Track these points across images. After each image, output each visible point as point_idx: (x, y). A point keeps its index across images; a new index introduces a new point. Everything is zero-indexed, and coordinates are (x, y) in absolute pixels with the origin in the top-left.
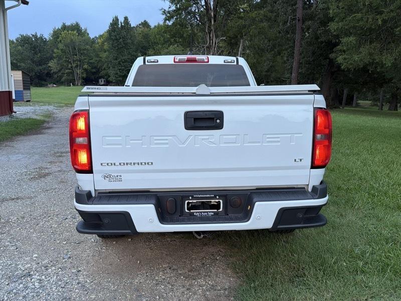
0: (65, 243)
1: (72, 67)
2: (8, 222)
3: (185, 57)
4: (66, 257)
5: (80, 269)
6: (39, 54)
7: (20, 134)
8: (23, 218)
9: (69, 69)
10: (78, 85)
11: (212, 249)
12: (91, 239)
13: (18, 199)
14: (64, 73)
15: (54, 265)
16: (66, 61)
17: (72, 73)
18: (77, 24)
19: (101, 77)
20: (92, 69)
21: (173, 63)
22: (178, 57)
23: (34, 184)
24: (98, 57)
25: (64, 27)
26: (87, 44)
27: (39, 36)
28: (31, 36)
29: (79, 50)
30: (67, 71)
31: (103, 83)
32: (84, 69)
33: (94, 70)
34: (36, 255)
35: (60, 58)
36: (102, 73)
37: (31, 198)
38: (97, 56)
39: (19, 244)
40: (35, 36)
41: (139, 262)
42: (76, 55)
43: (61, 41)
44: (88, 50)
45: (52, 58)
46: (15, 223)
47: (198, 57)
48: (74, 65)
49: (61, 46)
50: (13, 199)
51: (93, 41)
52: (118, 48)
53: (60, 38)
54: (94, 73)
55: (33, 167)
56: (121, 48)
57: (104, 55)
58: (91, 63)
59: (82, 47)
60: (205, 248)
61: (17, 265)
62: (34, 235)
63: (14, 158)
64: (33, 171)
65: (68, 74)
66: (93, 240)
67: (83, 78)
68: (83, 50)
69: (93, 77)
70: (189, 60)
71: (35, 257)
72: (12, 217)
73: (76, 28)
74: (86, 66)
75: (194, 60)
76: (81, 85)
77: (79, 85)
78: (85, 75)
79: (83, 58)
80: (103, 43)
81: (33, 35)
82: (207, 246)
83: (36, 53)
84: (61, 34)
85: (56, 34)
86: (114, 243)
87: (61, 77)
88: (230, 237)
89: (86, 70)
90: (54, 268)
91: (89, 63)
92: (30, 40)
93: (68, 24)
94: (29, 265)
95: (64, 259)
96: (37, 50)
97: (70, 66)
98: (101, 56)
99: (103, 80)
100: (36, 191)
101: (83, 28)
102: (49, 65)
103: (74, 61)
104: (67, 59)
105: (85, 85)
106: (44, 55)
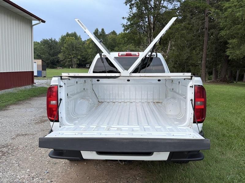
0: (47, 163)
1: (71, 58)
2: (17, 149)
3: (125, 53)
4: (46, 172)
5: (52, 180)
6: (53, 50)
7: (35, 96)
8: (26, 147)
9: (70, 59)
10: (74, 68)
11: (134, 172)
12: (62, 161)
13: (26, 135)
14: (67, 61)
15: (38, 177)
16: (68, 54)
17: (71, 61)
18: (75, 33)
19: (87, 63)
20: (83, 58)
21: (118, 56)
22: (121, 53)
23: (37, 126)
25: (68, 35)
26: (80, 44)
27: (53, 40)
28: (49, 40)
29: (76, 48)
30: (68, 60)
31: (89, 67)
33: (84, 59)
34: (29, 170)
35: (64, 52)
36: (88, 61)
37: (33, 135)
38: (86, 51)
39: (20, 162)
40: (51, 40)
41: (88, 178)
42: (74, 51)
43: (65, 43)
44: (80, 48)
45: (60, 52)
46: (21, 149)
47: (132, 53)
48: (72, 56)
49: (65, 45)
50: (23, 135)
51: (84, 43)
53: (65, 41)
54: (84, 61)
55: (39, 116)
57: (90, 51)
58: (82, 55)
59: (77, 46)
60: (131, 171)
61: (16, 175)
62: (30, 157)
63: (29, 110)
64: (38, 118)
65: (69, 61)
66: (63, 162)
67: (77, 64)
68: (78, 48)
69: (83, 63)
70: (127, 55)
71: (28, 171)
72: (20, 146)
73: (74, 35)
74: (79, 57)
75: (131, 55)
77: (75, 67)
78: (78, 62)
79: (77, 52)
80: (89, 44)
81: (50, 39)
82: (132, 170)
83: (51, 49)
84: (66, 39)
85: (63, 39)
86: (76, 165)
87: (65, 63)
88: (147, 165)
89: (79, 59)
90: (37, 179)
91: (81, 55)
92: (48, 42)
93: (70, 33)
94: (24, 176)
95: (44, 173)
96: (52, 47)
97: (70, 57)
98: (88, 51)
99: (89, 65)
100: (37, 131)
101: (78, 35)
102: (59, 56)
103: (72, 54)
104: (69, 53)
105: (78, 68)
106: (56, 50)
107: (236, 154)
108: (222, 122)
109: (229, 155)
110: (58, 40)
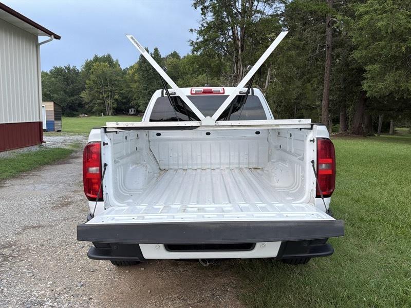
0: (79, 271)
1: (103, 98)
2: (28, 249)
3: (201, 89)
4: (79, 285)
5: (91, 297)
6: (72, 85)
7: (47, 164)
8: (42, 245)
9: (101, 100)
10: (108, 115)
11: (223, 280)
12: (105, 267)
13: (39, 227)
14: (95, 104)
15: (67, 293)
16: (97, 91)
17: (103, 103)
18: (109, 56)
19: (131, 107)
20: (123, 99)
21: (190, 95)
22: (195, 89)
23: (56, 213)
24: (128, 88)
25: (96, 59)
26: (118, 75)
27: (72, 68)
28: (64, 68)
29: (111, 80)
30: (98, 101)
31: (133, 113)
32: (114, 100)
33: (124, 101)
34: (51, 282)
35: (92, 89)
36: (133, 103)
37: (51, 226)
38: (128, 86)
39: (36, 271)
40: (68, 68)
41: (149, 291)
42: (107, 86)
43: (92, 72)
44: (119, 81)
45: (83, 89)
46: (34, 250)
47: (214, 89)
48: (105, 96)
49: (92, 77)
50: (35, 227)
51: (124, 72)
52: (148, 79)
53: (92, 70)
54: (124, 103)
55: (57, 195)
56: (151, 78)
57: (134, 86)
58: (122, 93)
59: (114, 78)
60: (217, 279)
61: (31, 291)
62: (51, 263)
63: (39, 187)
64: (56, 199)
65: (99, 104)
66: (106, 269)
67: (114, 108)
68: (114, 81)
69: (123, 107)
70: (205, 92)
71: (50, 284)
72: (32, 245)
73: (108, 59)
74: (116, 97)
75: (211, 92)
76: (112, 115)
77: (110, 114)
78: (115, 106)
79: (114, 88)
80: (134, 74)
81: (66, 67)
82: (218, 277)
83: (68, 84)
84: (93, 66)
85: (89, 66)
86: (127, 272)
87: (92, 107)
88: (243, 268)
89: (116, 100)
90: (66, 295)
91: (120, 94)
92: (63, 72)
93: (100, 56)
94: (43, 292)
95: (77, 286)
96: (70, 81)
97: (101, 96)
98: (131, 86)
99: (133, 109)
100: (57, 220)
101: (114, 60)
102: (81, 95)
103: (105, 92)
104: (99, 90)
105: (115, 115)
106: (76, 86)
107: (382, 247)
108: (358, 199)
109: (371, 249)
110: (80, 68)
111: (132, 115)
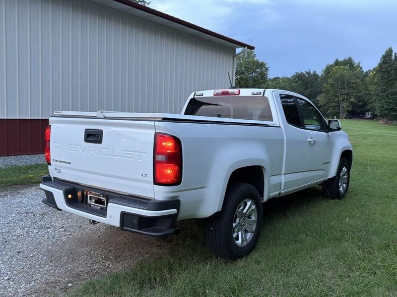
1: (338, 101)
6: (310, 89)
9: (336, 103)
10: (342, 118)
14: (330, 107)
16: (333, 95)
17: (338, 106)
18: (350, 59)
19: (368, 111)
20: (359, 101)
24: (366, 90)
25: (337, 63)
26: (357, 77)
27: (312, 73)
28: (305, 73)
29: (348, 83)
30: (333, 104)
31: (369, 116)
32: (350, 103)
33: (361, 104)
35: (328, 92)
36: (368, 107)
38: (366, 89)
40: (309, 73)
42: (344, 89)
43: (331, 76)
44: (357, 83)
45: (321, 92)
48: (341, 99)
49: (330, 81)
51: (367, 74)
52: (388, 81)
53: (331, 74)
54: (361, 107)
56: (392, 80)
57: (372, 88)
58: (359, 96)
59: (352, 81)
65: (334, 107)
67: (348, 111)
68: (352, 83)
69: (359, 110)
73: (349, 63)
74: (352, 100)
76: (345, 118)
77: (343, 117)
78: (350, 109)
79: (351, 91)
80: (374, 76)
81: (307, 72)
83: (307, 88)
84: (332, 70)
85: (328, 70)
87: (327, 110)
89: (352, 103)
91: (356, 97)
92: (303, 77)
93: (341, 59)
96: (308, 85)
97: (337, 99)
98: (369, 89)
99: (370, 113)
101: (356, 62)
102: (317, 98)
103: (341, 95)
104: (335, 93)
105: (350, 118)
106: (313, 90)
110: (320, 73)
111: (368, 119)
